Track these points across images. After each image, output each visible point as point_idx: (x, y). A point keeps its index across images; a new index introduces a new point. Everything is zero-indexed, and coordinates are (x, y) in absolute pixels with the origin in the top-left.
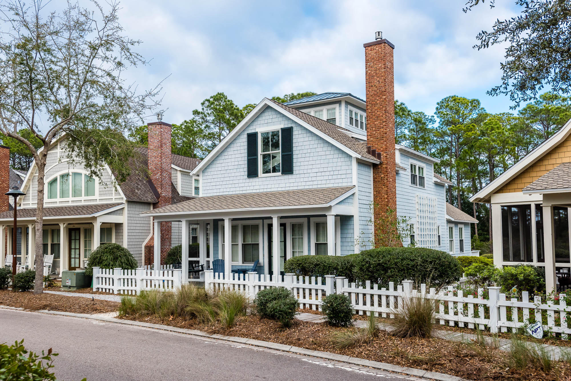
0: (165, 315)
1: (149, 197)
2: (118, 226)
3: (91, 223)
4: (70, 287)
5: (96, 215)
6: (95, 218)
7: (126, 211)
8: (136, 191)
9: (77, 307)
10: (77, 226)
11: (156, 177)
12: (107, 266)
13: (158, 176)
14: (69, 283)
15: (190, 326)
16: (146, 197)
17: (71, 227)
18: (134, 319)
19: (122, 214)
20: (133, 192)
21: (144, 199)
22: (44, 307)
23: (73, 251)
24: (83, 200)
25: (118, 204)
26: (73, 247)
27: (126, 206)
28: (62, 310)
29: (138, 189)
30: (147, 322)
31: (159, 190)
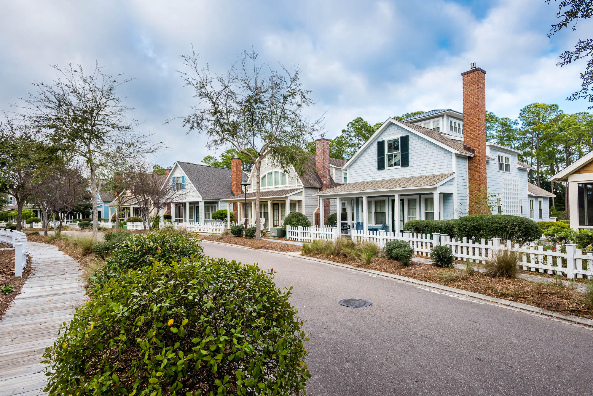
0: (328, 255)
1: (317, 185)
2: (300, 202)
3: (285, 200)
4: (274, 237)
5: (287, 195)
6: (286, 197)
7: (304, 193)
8: (309, 181)
9: (279, 248)
10: (277, 202)
11: (320, 172)
12: (294, 225)
13: (322, 172)
14: (274, 235)
15: (343, 262)
16: (315, 184)
17: (274, 202)
18: (310, 256)
19: (301, 195)
20: (307, 181)
21: (314, 186)
22: (261, 247)
23: (275, 216)
24: (280, 187)
25: (299, 189)
26: (275, 214)
27: (303, 190)
28: (271, 249)
29: (310, 180)
30: (318, 258)
31: (323, 180)
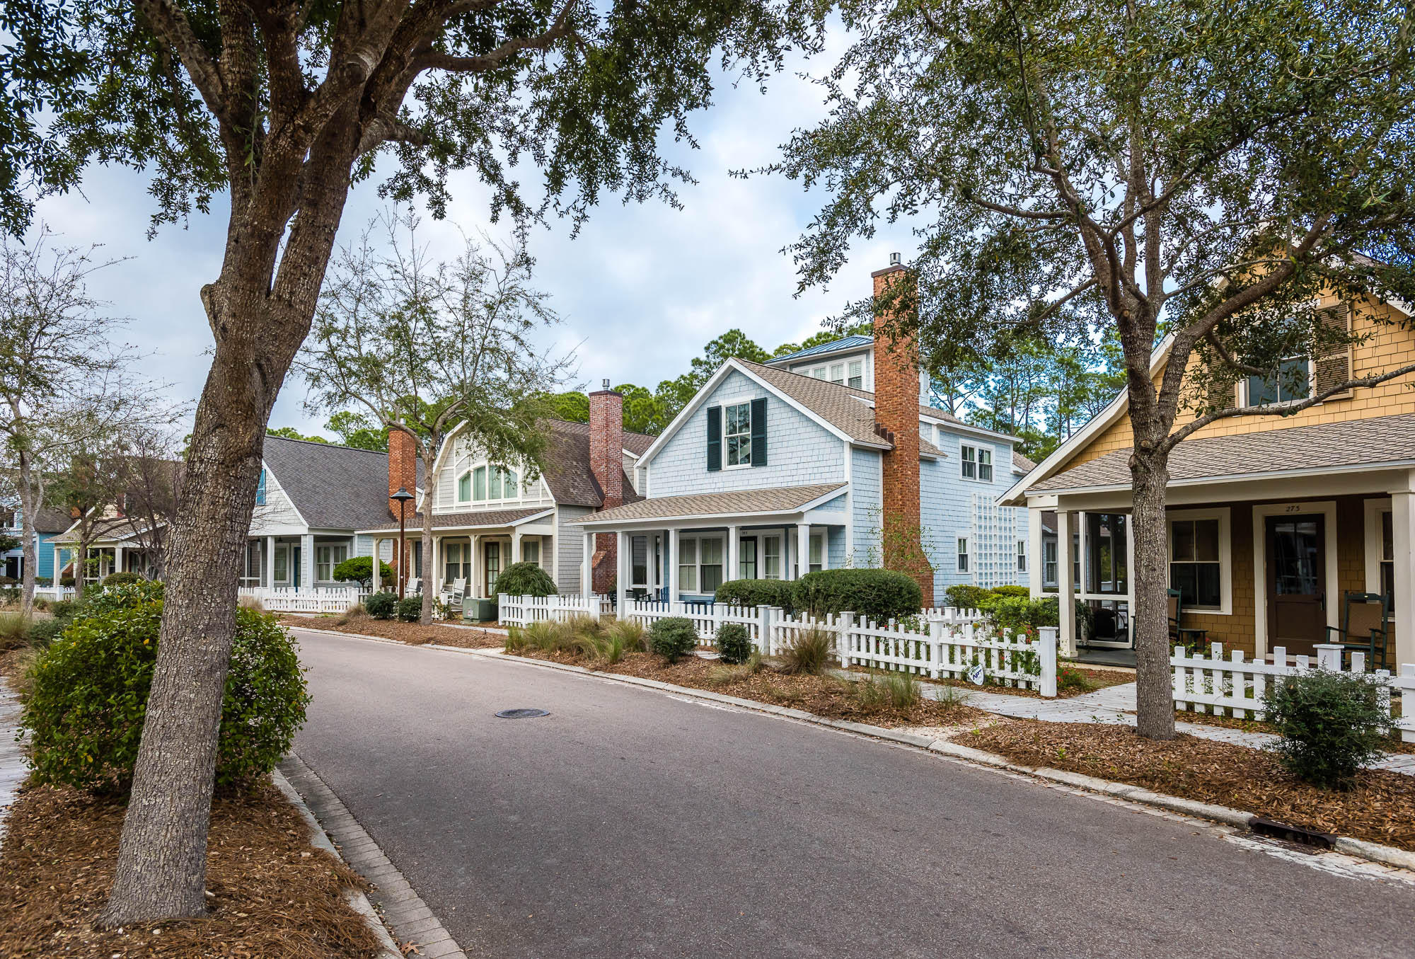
0: (552, 650)
1: (590, 499)
2: (547, 539)
3: (508, 535)
4: (472, 620)
5: (513, 524)
6: (512, 529)
7: (556, 516)
8: (571, 490)
9: (464, 640)
10: (495, 540)
11: (599, 469)
12: (517, 593)
13: (603, 468)
14: (471, 615)
15: (575, 663)
16: (586, 499)
17: (488, 540)
18: (519, 655)
19: (551, 523)
20: (566, 491)
21: (582, 501)
22: (428, 641)
23: (490, 573)
24: (503, 503)
25: (546, 509)
26: (490, 568)
27: (556, 511)
28: (447, 644)
29: (574, 487)
30: (532, 657)
31: (604, 488)
